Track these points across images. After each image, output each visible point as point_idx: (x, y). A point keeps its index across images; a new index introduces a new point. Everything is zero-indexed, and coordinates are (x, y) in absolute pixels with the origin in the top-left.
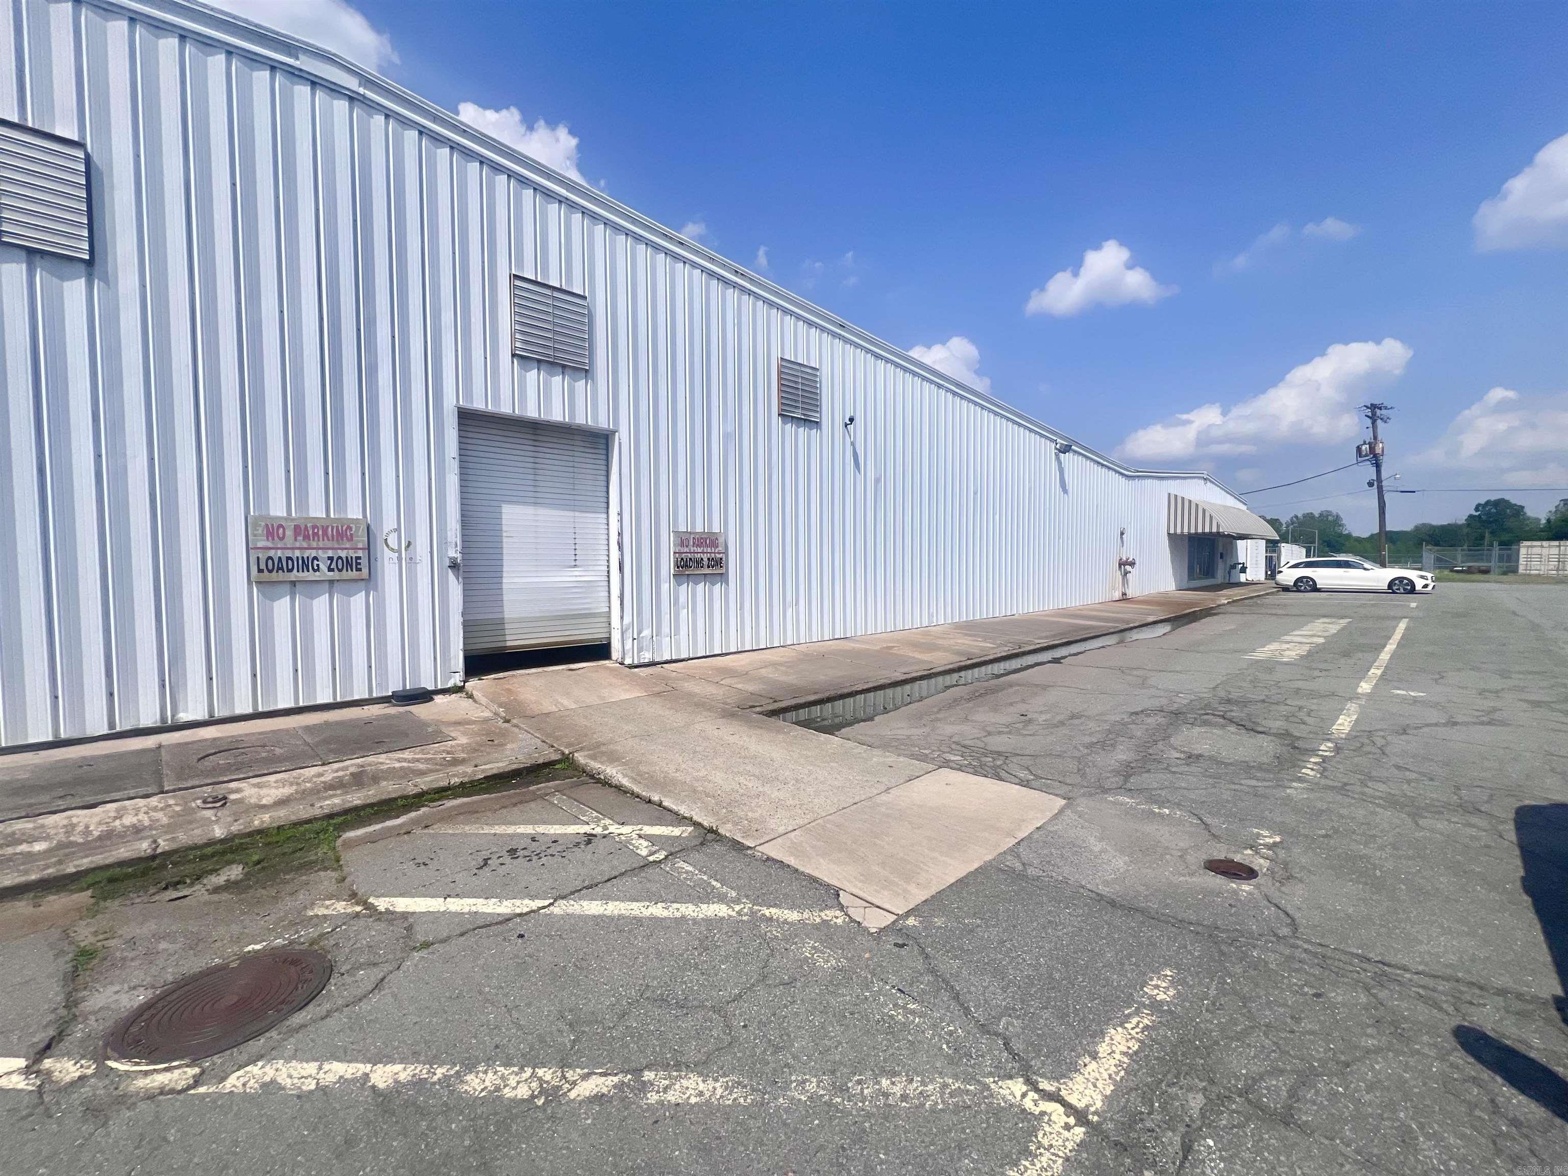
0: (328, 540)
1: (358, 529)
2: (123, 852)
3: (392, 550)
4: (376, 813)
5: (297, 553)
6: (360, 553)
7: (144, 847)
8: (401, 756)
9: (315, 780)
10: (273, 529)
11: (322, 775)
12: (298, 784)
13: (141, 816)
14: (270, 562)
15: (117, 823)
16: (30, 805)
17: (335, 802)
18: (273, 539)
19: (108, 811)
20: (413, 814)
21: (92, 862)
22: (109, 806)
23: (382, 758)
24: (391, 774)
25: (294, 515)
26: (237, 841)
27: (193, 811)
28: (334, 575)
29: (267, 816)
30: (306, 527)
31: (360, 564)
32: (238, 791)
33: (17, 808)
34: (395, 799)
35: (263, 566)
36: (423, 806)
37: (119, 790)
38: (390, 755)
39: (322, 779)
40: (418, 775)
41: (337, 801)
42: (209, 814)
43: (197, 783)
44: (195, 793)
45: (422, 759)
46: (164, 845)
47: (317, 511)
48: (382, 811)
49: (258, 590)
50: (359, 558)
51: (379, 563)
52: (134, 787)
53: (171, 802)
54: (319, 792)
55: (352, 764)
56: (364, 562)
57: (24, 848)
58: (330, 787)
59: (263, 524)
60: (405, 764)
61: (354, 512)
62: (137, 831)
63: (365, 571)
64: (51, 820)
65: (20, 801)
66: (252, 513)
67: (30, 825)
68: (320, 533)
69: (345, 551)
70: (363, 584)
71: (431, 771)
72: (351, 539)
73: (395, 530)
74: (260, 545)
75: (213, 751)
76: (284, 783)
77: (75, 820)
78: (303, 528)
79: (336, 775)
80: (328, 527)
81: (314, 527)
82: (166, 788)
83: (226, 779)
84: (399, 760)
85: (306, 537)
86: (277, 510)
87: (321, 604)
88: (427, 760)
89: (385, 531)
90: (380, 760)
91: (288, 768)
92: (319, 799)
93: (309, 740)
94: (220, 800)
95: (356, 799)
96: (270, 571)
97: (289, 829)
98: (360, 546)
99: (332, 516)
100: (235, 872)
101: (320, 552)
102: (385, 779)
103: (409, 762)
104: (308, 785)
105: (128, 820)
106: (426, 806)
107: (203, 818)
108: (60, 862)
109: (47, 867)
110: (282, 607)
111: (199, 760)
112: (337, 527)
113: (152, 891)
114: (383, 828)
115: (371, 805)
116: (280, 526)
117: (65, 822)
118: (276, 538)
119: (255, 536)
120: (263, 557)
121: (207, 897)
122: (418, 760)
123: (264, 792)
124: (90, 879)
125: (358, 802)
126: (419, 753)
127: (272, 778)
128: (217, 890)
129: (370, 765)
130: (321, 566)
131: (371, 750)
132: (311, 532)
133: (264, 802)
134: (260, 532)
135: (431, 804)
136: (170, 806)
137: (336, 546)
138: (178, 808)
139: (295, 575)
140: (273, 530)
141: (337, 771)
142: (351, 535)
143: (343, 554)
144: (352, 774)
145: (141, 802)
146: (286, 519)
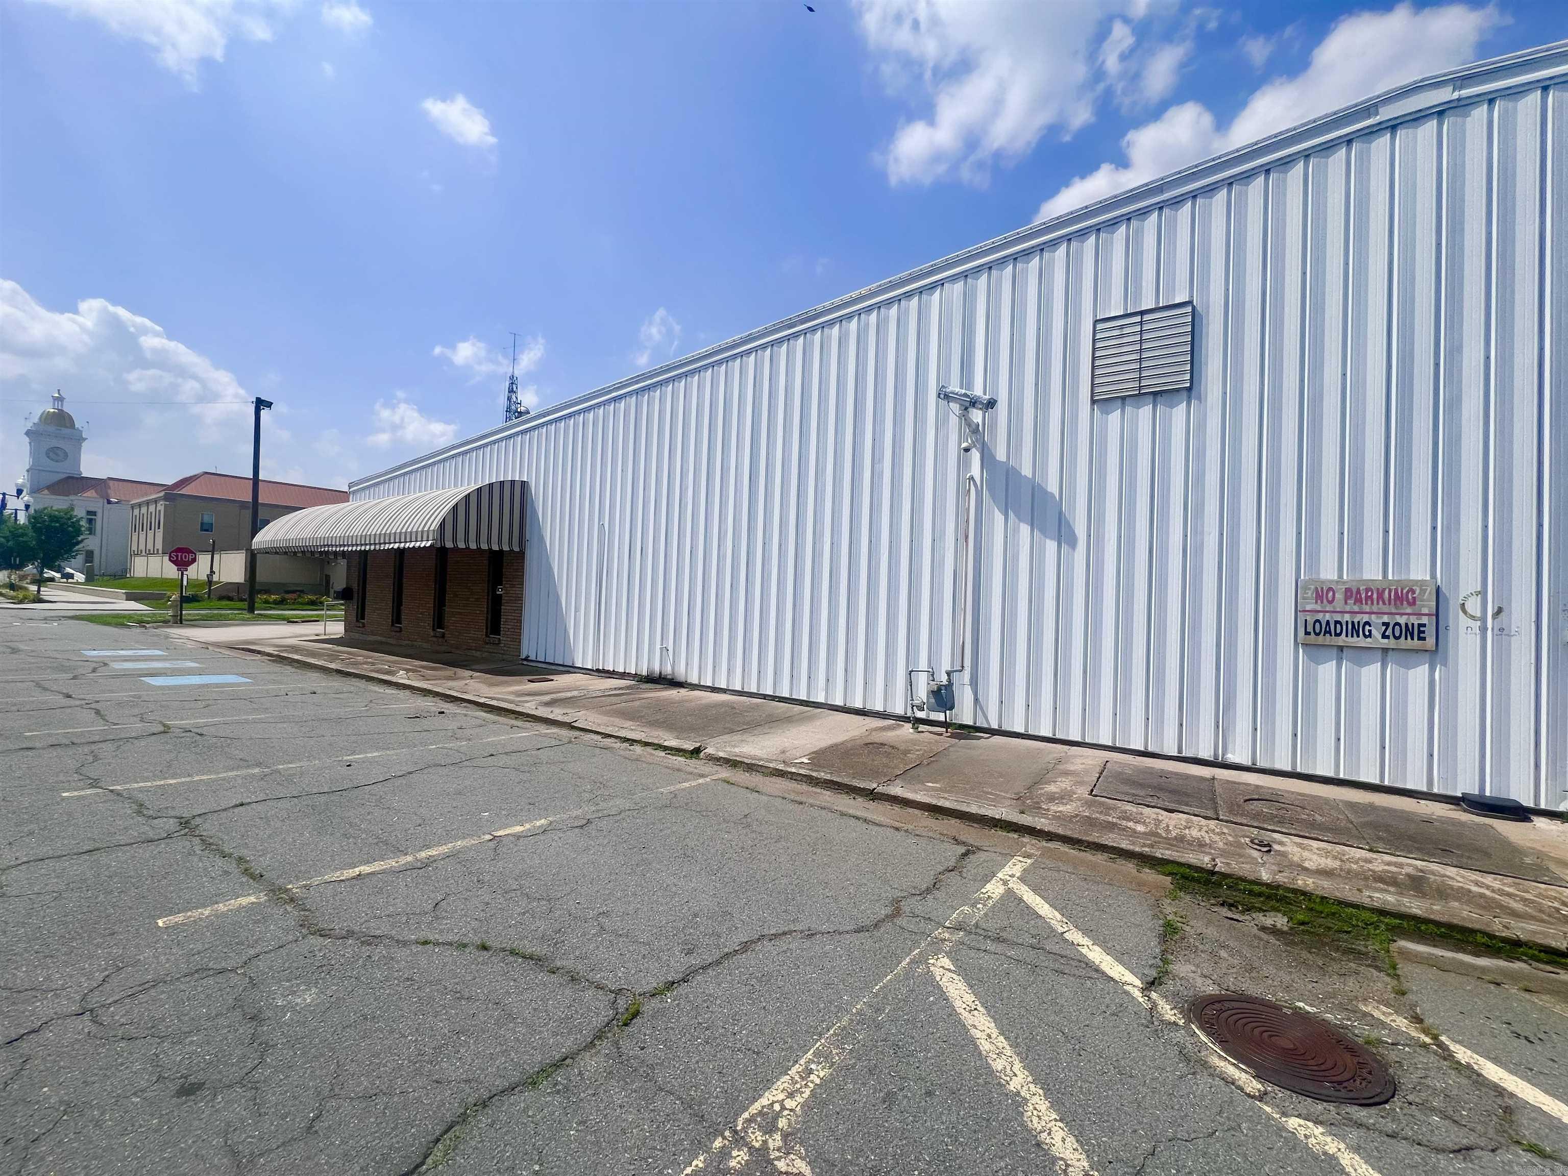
0: (1384, 603)
1: (1423, 591)
2: (1191, 858)
3: (1473, 618)
4: (1442, 936)
5: (1347, 617)
6: (1425, 620)
7: (1205, 860)
8: (1480, 879)
9: (1362, 864)
10: (1322, 591)
11: (1370, 862)
12: (1342, 861)
13: (1203, 833)
14: (1317, 625)
15: (1187, 831)
16: (1134, 795)
17: (1388, 898)
18: (1322, 602)
19: (1180, 819)
20: (1502, 963)
21: (1171, 855)
22: (1181, 815)
23: (1451, 871)
24: (1464, 895)
25: (1345, 577)
26: (1281, 892)
27: (1240, 845)
28: (1391, 643)
29: (1311, 880)
30: (1358, 590)
31: (1424, 632)
32: (1281, 843)
33: (1127, 794)
34: (1473, 931)
35: (1310, 629)
36: (1518, 959)
37: (1187, 805)
38: (1462, 871)
39: (1370, 866)
40: (1509, 914)
41: (1390, 898)
42: (1255, 854)
43: (1245, 822)
44: (1243, 831)
45: (1517, 896)
46: (1220, 867)
47: (1372, 572)
48: (1451, 937)
49: (1303, 651)
50: (1424, 625)
51: (1451, 633)
52: (1197, 807)
53: (1225, 831)
54: (1366, 879)
55: (1411, 865)
56: (1430, 632)
57: (1131, 824)
58: (1380, 878)
59: (1313, 587)
60: (1488, 893)
61: (1419, 572)
62: (1201, 845)
63: (1430, 642)
64: (1147, 811)
65: (1126, 789)
66: (1302, 577)
67: (1135, 810)
68: (1375, 596)
69: (1405, 617)
70: (1427, 655)
71: (1533, 918)
72: (1413, 603)
73: (1478, 593)
74: (1308, 608)
75: (1257, 797)
76: (1327, 854)
77: (1160, 818)
78: (1354, 591)
79: (1386, 868)
80: (1384, 590)
81: (1367, 590)
82: (1221, 817)
83: (1269, 828)
84: (1477, 883)
85: (1358, 601)
86: (1328, 573)
87: (1371, 673)
88: (1524, 900)
89: (1462, 595)
90: (1448, 873)
91: (1330, 839)
92: (1368, 887)
93: (1352, 817)
94: (1265, 846)
95: (1415, 906)
96: (1317, 634)
97: (1333, 904)
98: (1425, 611)
99: (1390, 578)
100: (1281, 921)
101: (1373, 616)
102: (1458, 899)
103: (1493, 891)
104: (1355, 867)
105: (1195, 833)
106: (1525, 962)
107: (1250, 856)
108: (1152, 846)
109: (1144, 845)
110: (1327, 670)
111: (1246, 801)
112: (1396, 590)
113: (1212, 901)
114: (1454, 958)
115: (1438, 924)
116: (1330, 589)
117: (1155, 816)
118: (1325, 601)
119: (1304, 598)
120: (1310, 619)
121: (1255, 930)
122: (1509, 895)
123: (1306, 854)
124: (1169, 868)
125: (1416, 911)
126: (1510, 886)
127: (1315, 844)
128: (1263, 929)
129: (1433, 873)
130: (1374, 632)
131: (1433, 855)
132: (1363, 596)
133: (1306, 864)
134: (1309, 595)
135: (1534, 964)
136: (1224, 833)
137: (1394, 611)
138: (1230, 839)
139: (1342, 640)
140: (1323, 593)
141: (1389, 864)
142: (1414, 598)
143: (1402, 620)
144: (1408, 875)
145: (1203, 822)
146: (1337, 582)
